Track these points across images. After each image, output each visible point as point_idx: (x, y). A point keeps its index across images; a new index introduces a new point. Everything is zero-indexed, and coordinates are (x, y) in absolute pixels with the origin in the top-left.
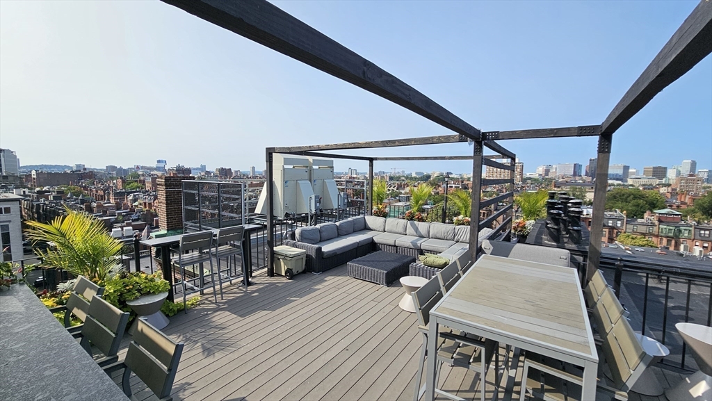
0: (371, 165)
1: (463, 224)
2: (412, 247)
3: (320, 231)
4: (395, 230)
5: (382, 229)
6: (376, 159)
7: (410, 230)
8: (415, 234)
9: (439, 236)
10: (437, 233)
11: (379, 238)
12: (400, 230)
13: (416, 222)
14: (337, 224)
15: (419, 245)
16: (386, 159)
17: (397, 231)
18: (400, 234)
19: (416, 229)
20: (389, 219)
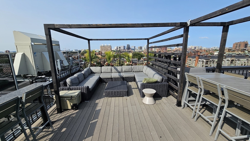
0: (89, 43)
1: (129, 65)
2: (119, 77)
3: (78, 78)
4: (107, 71)
5: (100, 72)
6: (92, 40)
7: (114, 70)
8: (116, 72)
9: (126, 71)
10: (126, 70)
11: (103, 76)
12: (109, 71)
13: (116, 67)
14: (83, 72)
15: (122, 76)
16: (97, 40)
17: (108, 72)
18: (109, 73)
19: (117, 70)
20: (103, 67)
